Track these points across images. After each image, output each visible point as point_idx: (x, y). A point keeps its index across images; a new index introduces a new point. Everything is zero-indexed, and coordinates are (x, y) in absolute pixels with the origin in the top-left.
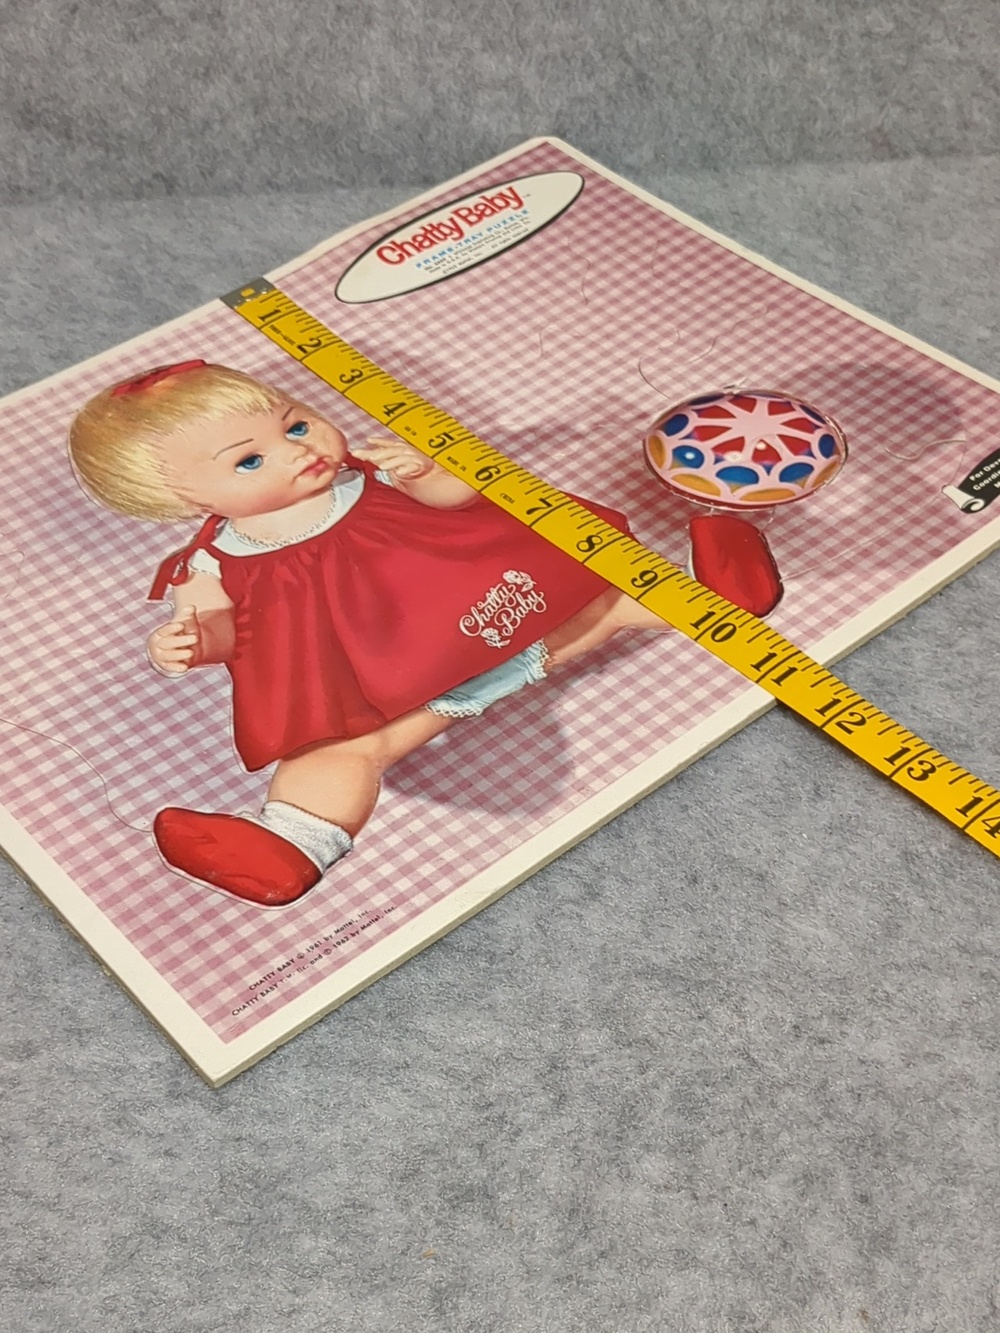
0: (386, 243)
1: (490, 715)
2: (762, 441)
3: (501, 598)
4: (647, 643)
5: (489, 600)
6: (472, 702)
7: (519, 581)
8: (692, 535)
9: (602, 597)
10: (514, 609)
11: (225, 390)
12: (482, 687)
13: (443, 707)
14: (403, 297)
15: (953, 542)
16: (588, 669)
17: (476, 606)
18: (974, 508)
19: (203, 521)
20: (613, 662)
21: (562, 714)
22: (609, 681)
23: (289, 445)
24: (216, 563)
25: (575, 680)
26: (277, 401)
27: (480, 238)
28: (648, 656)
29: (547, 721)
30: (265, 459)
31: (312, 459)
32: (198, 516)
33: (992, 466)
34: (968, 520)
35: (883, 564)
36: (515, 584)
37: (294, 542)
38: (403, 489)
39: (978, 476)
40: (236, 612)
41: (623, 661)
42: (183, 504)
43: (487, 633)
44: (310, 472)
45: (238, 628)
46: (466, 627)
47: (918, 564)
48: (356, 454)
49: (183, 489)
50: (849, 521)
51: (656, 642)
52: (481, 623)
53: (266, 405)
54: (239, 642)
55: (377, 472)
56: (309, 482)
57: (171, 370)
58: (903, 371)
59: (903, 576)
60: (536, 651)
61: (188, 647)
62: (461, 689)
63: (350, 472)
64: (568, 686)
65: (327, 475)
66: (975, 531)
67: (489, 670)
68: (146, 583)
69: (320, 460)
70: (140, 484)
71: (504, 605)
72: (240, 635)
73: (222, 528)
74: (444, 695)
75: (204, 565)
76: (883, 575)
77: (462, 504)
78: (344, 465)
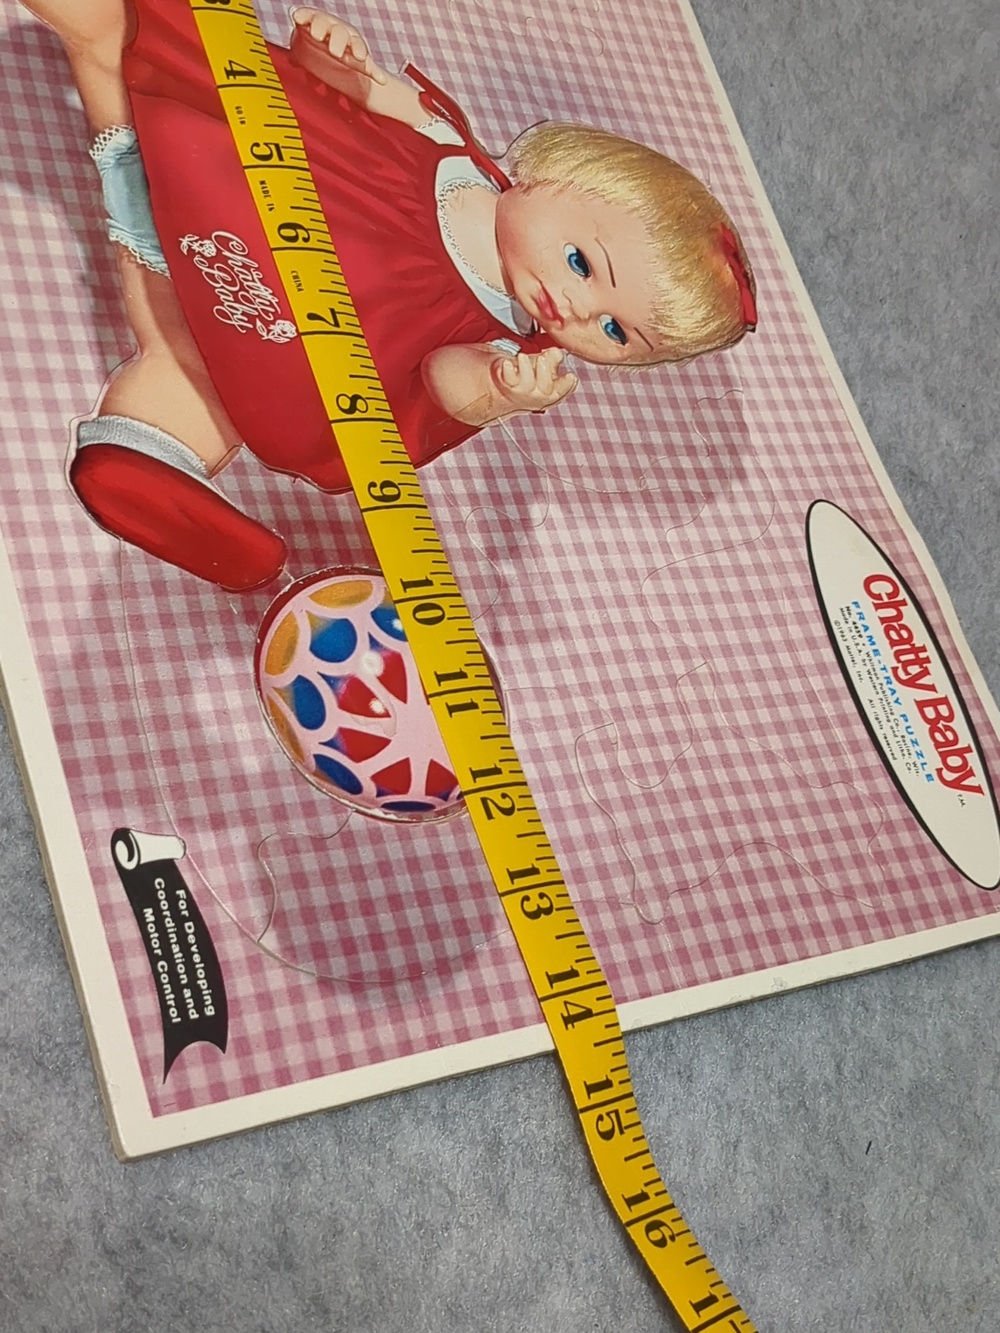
0: (903, 595)
1: (80, 157)
2: (387, 715)
3: (258, 296)
4: (101, 348)
5: (259, 284)
6: (112, 161)
7: (276, 328)
8: (258, 525)
9: (205, 372)
10: (235, 294)
11: (700, 313)
12: (129, 183)
13: (122, 138)
14: (806, 558)
15: (72, 769)
16: (95, 273)
17: (256, 269)
18: (121, 847)
19: (507, 174)
20: (92, 301)
21: (40, 204)
22: (65, 277)
23: (594, 308)
24: (440, 142)
25: (85, 251)
26: (669, 343)
27: (892, 699)
28: (81, 334)
29: (41, 188)
30: (581, 279)
31: (565, 314)
32: (514, 174)
33: (192, 939)
34: (103, 821)
35: (81, 660)
36: (273, 323)
37: (440, 213)
38: (479, 346)
39: (182, 905)
40: (358, 107)
41: (86, 310)
42: (539, 176)
43: (209, 248)
44: (543, 298)
45: (334, 93)
46: (232, 240)
47: (56, 699)
48: (555, 353)
49: (561, 191)
50: (183, 686)
51: (97, 357)
52: (226, 253)
53: (663, 329)
54: (310, 76)
55: (518, 348)
56: (527, 288)
57: (745, 290)
58: (443, 984)
59: (46, 663)
60: (157, 262)
61: (326, 42)
62: (137, 168)
63: (529, 326)
64: (81, 240)
65: (534, 309)
66: (77, 812)
67: (151, 206)
68: (434, 76)
69: (557, 316)
70: (581, 164)
71: (242, 288)
72: (322, 86)
73: (490, 180)
74: (139, 149)
75: (441, 132)
76: (61, 646)
77: (428, 374)
78: (542, 331)
